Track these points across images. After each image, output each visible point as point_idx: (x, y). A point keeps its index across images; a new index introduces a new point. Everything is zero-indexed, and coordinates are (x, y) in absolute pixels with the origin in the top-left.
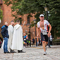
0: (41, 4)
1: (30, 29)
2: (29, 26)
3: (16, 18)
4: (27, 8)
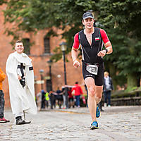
0: (81, 4)
1: (50, 67)
2: (49, 60)
3: (16, 38)
4: (43, 15)
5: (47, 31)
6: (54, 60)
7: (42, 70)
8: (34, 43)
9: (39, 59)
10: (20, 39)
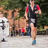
0: (24, 1)
1: (14, 22)
2: (13, 20)
3: (2, 13)
4: (12, 5)
5: (13, 10)
6: (15, 20)
7: (11, 23)
8: (8, 14)
9: (10, 20)
10: (4, 13)
